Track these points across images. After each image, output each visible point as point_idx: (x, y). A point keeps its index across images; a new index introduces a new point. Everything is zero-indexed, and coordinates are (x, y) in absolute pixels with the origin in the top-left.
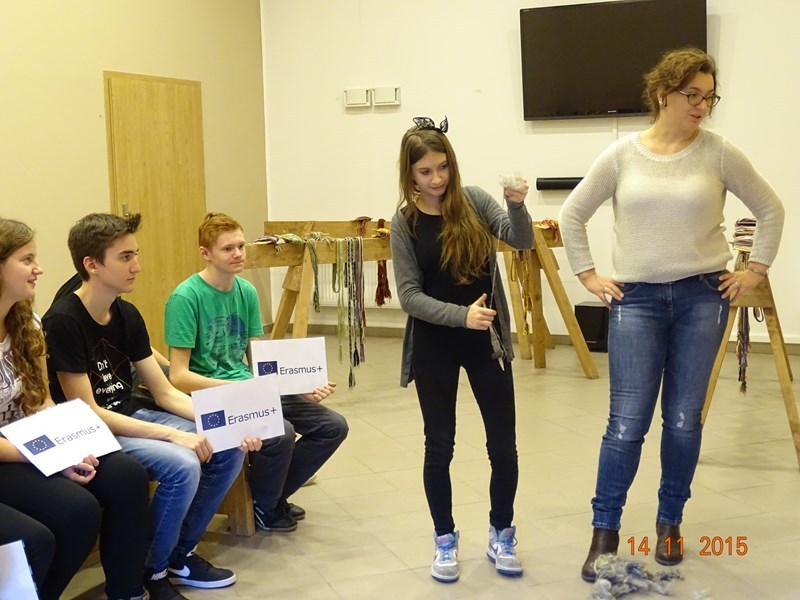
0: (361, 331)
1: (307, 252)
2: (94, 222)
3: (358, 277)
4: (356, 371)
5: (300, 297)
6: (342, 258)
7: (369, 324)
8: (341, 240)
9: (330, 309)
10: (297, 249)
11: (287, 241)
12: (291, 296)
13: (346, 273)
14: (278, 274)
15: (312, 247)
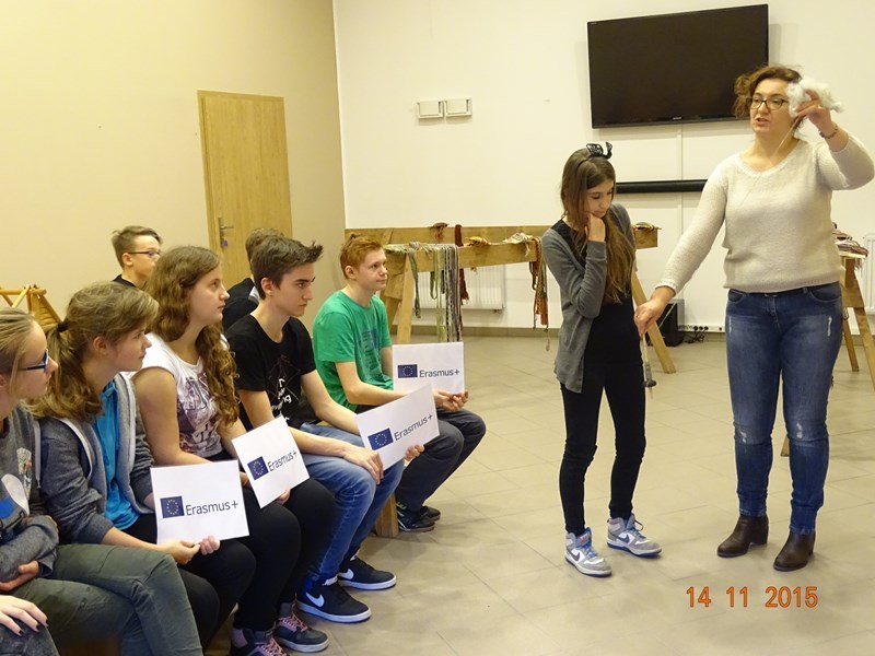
1: (408, 260)
3: (454, 284)
5: (403, 303)
6: (440, 266)
8: (438, 248)
10: (398, 259)
13: (443, 279)
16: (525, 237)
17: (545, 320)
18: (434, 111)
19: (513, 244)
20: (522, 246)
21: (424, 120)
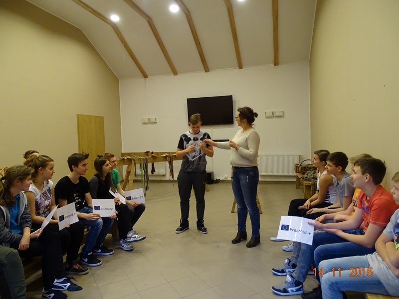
0: (148, 181)
1: (133, 161)
2: (76, 156)
3: (147, 167)
4: (146, 192)
5: (131, 173)
6: (142, 162)
7: (149, 179)
8: (141, 157)
9: (139, 175)
10: (130, 160)
11: (127, 158)
12: (129, 173)
13: (143, 166)
14: (125, 167)
15: (134, 160)
16: (167, 154)
17: (173, 177)
18: (147, 121)
19: (163, 157)
20: (166, 157)
21: (144, 123)
